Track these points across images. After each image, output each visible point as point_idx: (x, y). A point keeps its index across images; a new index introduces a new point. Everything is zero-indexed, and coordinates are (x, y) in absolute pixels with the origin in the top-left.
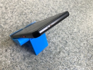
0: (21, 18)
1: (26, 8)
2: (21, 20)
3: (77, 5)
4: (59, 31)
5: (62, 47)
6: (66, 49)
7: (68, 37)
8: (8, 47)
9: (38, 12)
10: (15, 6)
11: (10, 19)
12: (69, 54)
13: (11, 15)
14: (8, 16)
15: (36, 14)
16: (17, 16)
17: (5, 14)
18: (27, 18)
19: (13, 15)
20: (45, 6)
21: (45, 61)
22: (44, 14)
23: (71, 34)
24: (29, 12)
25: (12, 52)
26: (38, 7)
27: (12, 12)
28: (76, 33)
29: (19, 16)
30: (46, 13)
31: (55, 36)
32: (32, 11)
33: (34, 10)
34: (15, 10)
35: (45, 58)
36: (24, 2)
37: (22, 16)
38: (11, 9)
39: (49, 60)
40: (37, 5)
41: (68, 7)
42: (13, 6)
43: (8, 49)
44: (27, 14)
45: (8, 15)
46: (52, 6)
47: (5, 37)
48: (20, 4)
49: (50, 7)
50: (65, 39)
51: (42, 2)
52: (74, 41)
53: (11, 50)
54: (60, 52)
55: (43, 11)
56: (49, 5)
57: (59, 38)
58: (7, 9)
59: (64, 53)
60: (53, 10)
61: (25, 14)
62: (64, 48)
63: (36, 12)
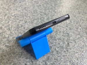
0: (20, 31)
1: (19, 21)
2: (21, 33)
3: (57, 3)
4: (57, 28)
5: (68, 39)
6: (71, 39)
7: (67, 29)
8: (26, 61)
9: (31, 20)
10: (8, 23)
11: (11, 36)
12: (75, 42)
13: (9, 32)
14: (8, 34)
15: (30, 22)
16: (15, 30)
17: (3, 34)
18: (26, 28)
19: (11, 31)
20: (34, 13)
21: (63, 56)
22: (37, 20)
23: (67, 26)
24: (24, 23)
25: (32, 64)
26: (29, 15)
27: (9, 29)
28: (69, 24)
29: (18, 30)
30: (38, 18)
31: (57, 33)
32: (26, 21)
33: (27, 20)
34: (10, 26)
35: (61, 54)
36: (14, 16)
37: (20, 29)
38: (6, 27)
39: (65, 54)
40: (26, 15)
41: (51, 7)
42: (6, 23)
43: (26, 63)
44: (23, 25)
45: (6, 33)
46: (39, 10)
47: (17, 53)
48: (11, 19)
49: (38, 12)
50: (65, 32)
51: (30, 11)
52: (72, 30)
53: (29, 62)
54: (68, 44)
55: (35, 17)
56: (36, 10)
57: (60, 33)
58: (2, 28)
59: (72, 43)
60: (42, 14)
61: (21, 26)
62: (69, 39)
63: (29, 20)
